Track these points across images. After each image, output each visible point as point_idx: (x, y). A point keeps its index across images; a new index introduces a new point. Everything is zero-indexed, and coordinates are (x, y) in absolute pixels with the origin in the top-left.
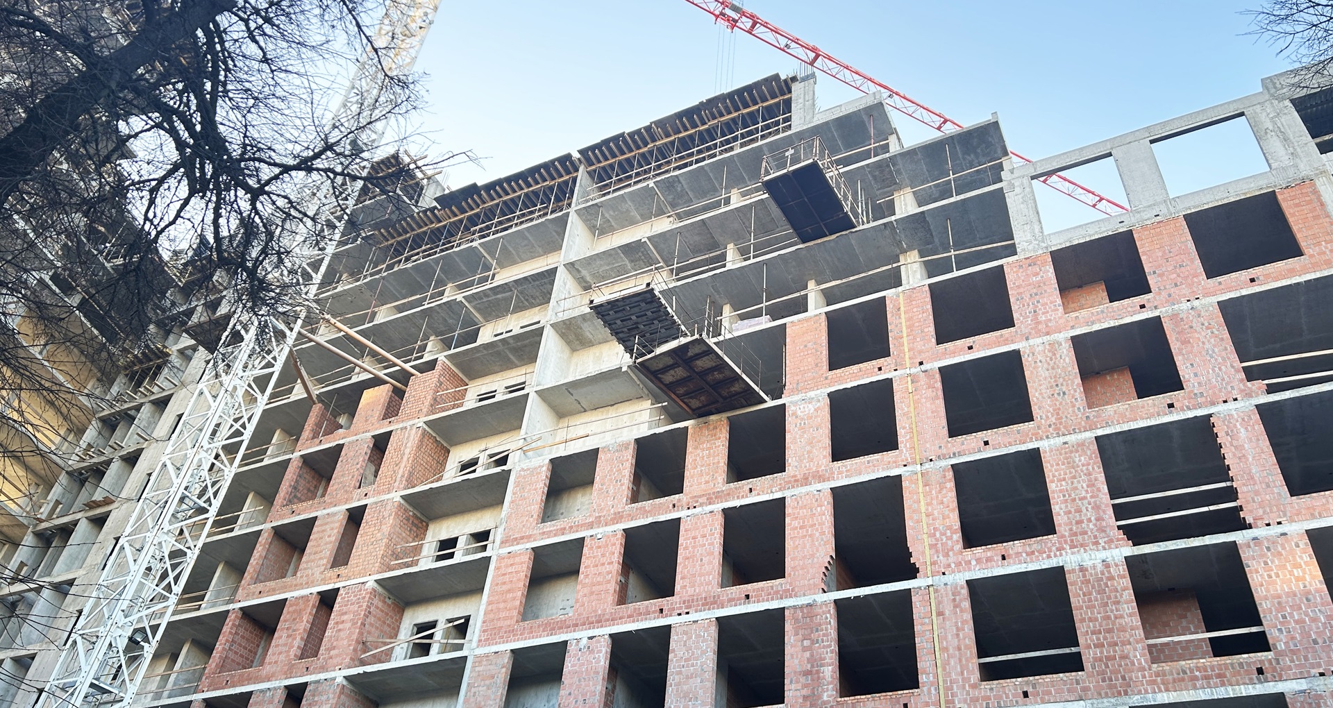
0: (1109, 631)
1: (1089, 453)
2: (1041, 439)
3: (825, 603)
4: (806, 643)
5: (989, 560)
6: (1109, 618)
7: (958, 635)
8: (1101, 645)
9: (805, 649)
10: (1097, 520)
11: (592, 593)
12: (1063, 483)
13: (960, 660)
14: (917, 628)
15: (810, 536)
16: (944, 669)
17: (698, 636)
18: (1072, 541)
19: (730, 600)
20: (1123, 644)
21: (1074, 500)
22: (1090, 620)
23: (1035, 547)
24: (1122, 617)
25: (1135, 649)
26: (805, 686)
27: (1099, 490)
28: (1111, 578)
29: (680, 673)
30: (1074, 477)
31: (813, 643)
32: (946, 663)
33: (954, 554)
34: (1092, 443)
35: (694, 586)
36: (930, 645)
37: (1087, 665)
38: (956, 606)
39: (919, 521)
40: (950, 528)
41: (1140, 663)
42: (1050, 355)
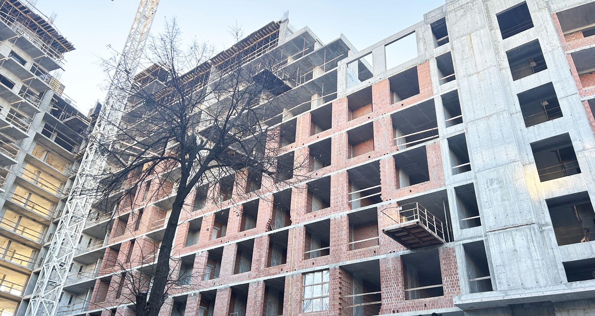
0: (338, 240)
1: (344, 176)
2: (332, 172)
3: (265, 236)
4: (259, 250)
5: (311, 217)
6: (339, 236)
7: (299, 244)
8: (335, 246)
9: (258, 252)
10: (342, 201)
11: (203, 236)
12: (335, 188)
13: (298, 253)
14: (289, 243)
15: (265, 212)
16: (294, 256)
17: (231, 249)
18: (334, 209)
19: (241, 236)
20: (341, 245)
21: (337, 194)
22: (334, 237)
23: (324, 212)
24: (342, 235)
25: (344, 247)
26: (257, 265)
27: (344, 190)
28: (342, 222)
29: (224, 262)
30: (338, 186)
31: (260, 250)
32: (294, 254)
33: (302, 216)
34: (345, 173)
35: (231, 232)
36: (291, 249)
37: (330, 253)
38: (299, 235)
39: (294, 205)
40: (302, 206)
41: (344, 251)
42: (339, 139)
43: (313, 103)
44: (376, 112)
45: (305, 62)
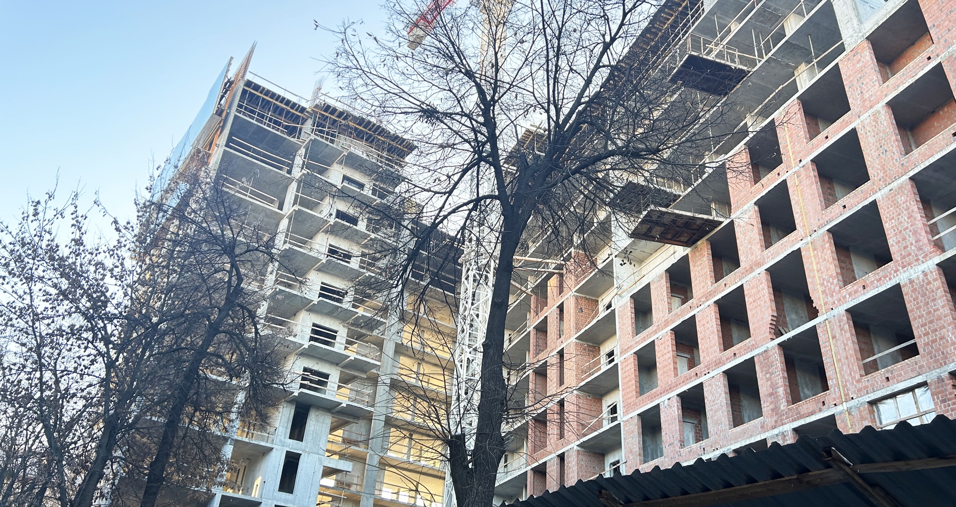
0: (931, 322)
1: (906, 192)
2: (876, 192)
3: (773, 348)
4: (768, 376)
5: (856, 291)
6: (930, 312)
7: (845, 349)
8: (927, 334)
9: (768, 380)
10: (916, 242)
11: (664, 372)
12: (893, 221)
13: (849, 365)
14: (822, 351)
15: (759, 305)
16: (841, 375)
17: (716, 385)
18: (903, 263)
19: (727, 359)
20: (941, 329)
21: (900, 232)
22: (919, 317)
23: (881, 274)
24: (938, 309)
25: (948, 331)
26: (771, 403)
27: (915, 219)
28: (929, 283)
29: (711, 410)
30: (899, 214)
31: (771, 375)
32: (841, 370)
33: (836, 294)
34: (906, 185)
35: (708, 356)
36: (831, 360)
37: (921, 350)
38: (841, 330)
39: (814, 277)
40: (831, 276)
41: (952, 340)
42: (874, 123)
43: (800, 79)
44: (942, 41)
45: (764, 16)
